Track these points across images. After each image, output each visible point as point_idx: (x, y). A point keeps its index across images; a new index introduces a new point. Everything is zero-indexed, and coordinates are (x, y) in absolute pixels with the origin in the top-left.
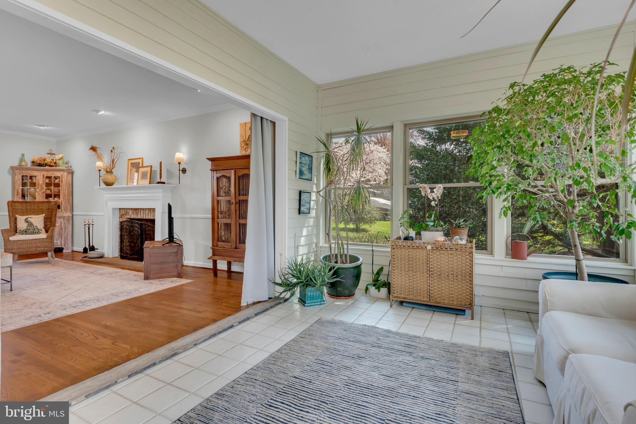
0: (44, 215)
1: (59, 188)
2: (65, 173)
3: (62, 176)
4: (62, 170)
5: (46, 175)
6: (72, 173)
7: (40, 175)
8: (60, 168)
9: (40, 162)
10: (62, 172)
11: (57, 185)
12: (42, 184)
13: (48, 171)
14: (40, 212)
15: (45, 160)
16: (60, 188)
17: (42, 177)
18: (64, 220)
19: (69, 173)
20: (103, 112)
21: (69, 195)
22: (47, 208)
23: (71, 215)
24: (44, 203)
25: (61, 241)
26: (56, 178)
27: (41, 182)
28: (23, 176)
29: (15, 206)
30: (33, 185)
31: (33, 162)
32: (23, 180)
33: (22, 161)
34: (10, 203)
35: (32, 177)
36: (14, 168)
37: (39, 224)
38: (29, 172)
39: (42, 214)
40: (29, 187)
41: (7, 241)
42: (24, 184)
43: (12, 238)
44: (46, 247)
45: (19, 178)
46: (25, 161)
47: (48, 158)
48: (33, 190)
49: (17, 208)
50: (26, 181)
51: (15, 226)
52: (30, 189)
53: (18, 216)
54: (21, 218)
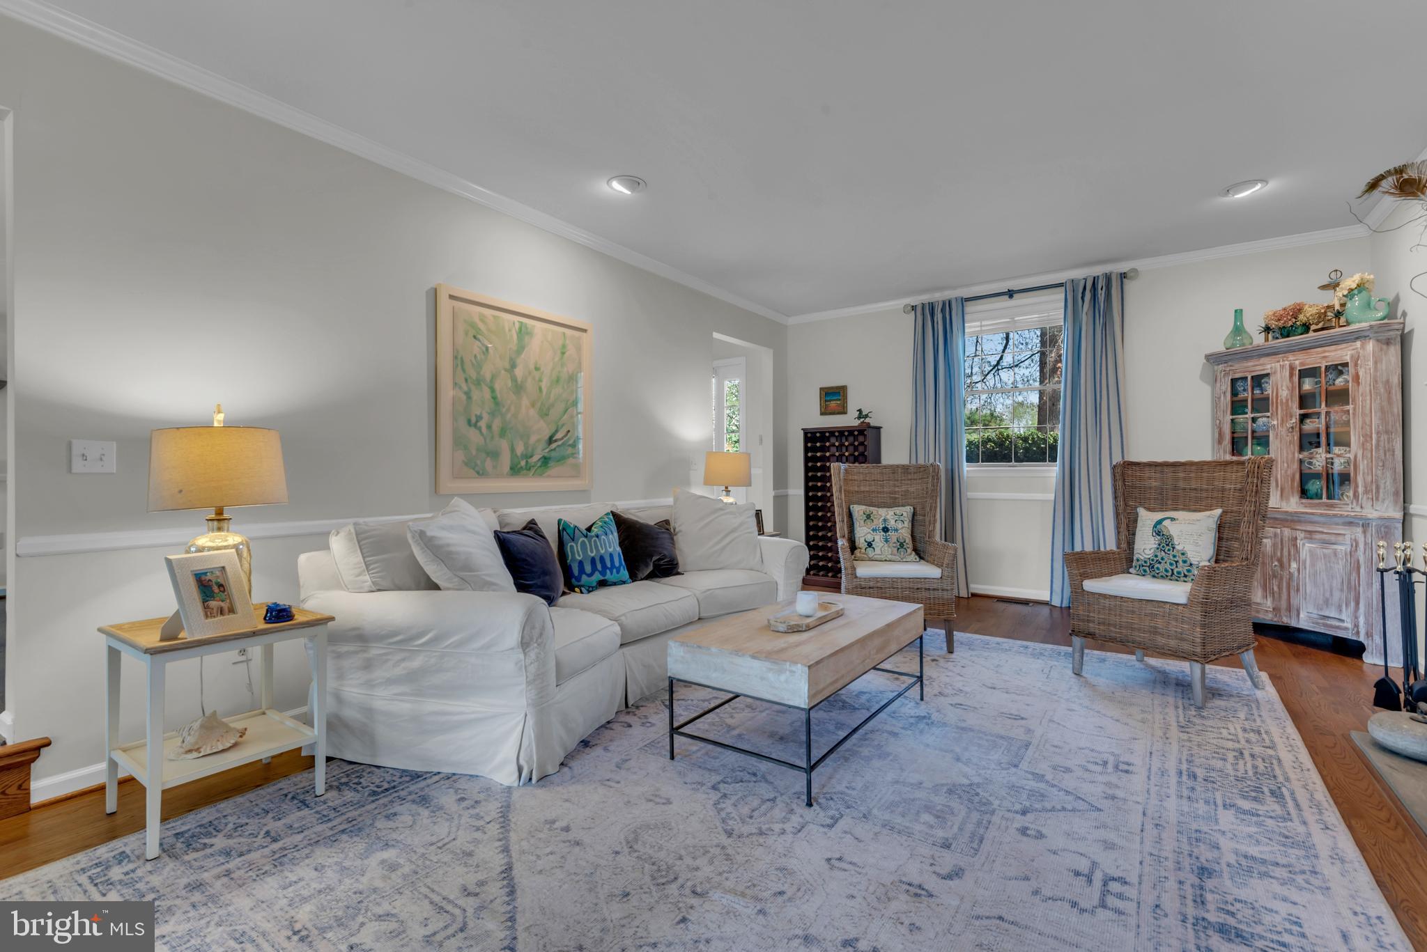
0: (1218, 511)
1: (1347, 407)
2: (1371, 346)
3: (1356, 359)
4: (1358, 336)
5: (1301, 364)
6: (1404, 339)
7: (1282, 367)
9: (1281, 324)
10: (1358, 343)
11: (1340, 397)
12: (1287, 400)
13: (1305, 348)
14: (1214, 502)
15: (1298, 310)
16: (1351, 407)
17: (1288, 374)
18: (1364, 531)
19: (1388, 342)
21: (1388, 432)
22: (1239, 486)
23: (1399, 516)
24: (1229, 468)
25: (1356, 622)
26: (1338, 369)
27: (1284, 393)
28: (1234, 381)
29: (1141, 478)
30: (1262, 404)
31: (1267, 329)
32: (1234, 393)
33: (1238, 330)
34: (1119, 470)
35: (1258, 380)
36: (1214, 359)
37: (1197, 544)
38: (1250, 364)
39: (1217, 507)
40: (1250, 415)
41: (1078, 591)
42: (1237, 406)
43: (1090, 585)
44: (1182, 639)
45: (1224, 388)
46: (1246, 332)
47: (1315, 301)
48: (1261, 421)
49: (1147, 483)
50: (1241, 396)
51: (1131, 544)
52: (1254, 420)
53: (1142, 512)
54: (1147, 519)
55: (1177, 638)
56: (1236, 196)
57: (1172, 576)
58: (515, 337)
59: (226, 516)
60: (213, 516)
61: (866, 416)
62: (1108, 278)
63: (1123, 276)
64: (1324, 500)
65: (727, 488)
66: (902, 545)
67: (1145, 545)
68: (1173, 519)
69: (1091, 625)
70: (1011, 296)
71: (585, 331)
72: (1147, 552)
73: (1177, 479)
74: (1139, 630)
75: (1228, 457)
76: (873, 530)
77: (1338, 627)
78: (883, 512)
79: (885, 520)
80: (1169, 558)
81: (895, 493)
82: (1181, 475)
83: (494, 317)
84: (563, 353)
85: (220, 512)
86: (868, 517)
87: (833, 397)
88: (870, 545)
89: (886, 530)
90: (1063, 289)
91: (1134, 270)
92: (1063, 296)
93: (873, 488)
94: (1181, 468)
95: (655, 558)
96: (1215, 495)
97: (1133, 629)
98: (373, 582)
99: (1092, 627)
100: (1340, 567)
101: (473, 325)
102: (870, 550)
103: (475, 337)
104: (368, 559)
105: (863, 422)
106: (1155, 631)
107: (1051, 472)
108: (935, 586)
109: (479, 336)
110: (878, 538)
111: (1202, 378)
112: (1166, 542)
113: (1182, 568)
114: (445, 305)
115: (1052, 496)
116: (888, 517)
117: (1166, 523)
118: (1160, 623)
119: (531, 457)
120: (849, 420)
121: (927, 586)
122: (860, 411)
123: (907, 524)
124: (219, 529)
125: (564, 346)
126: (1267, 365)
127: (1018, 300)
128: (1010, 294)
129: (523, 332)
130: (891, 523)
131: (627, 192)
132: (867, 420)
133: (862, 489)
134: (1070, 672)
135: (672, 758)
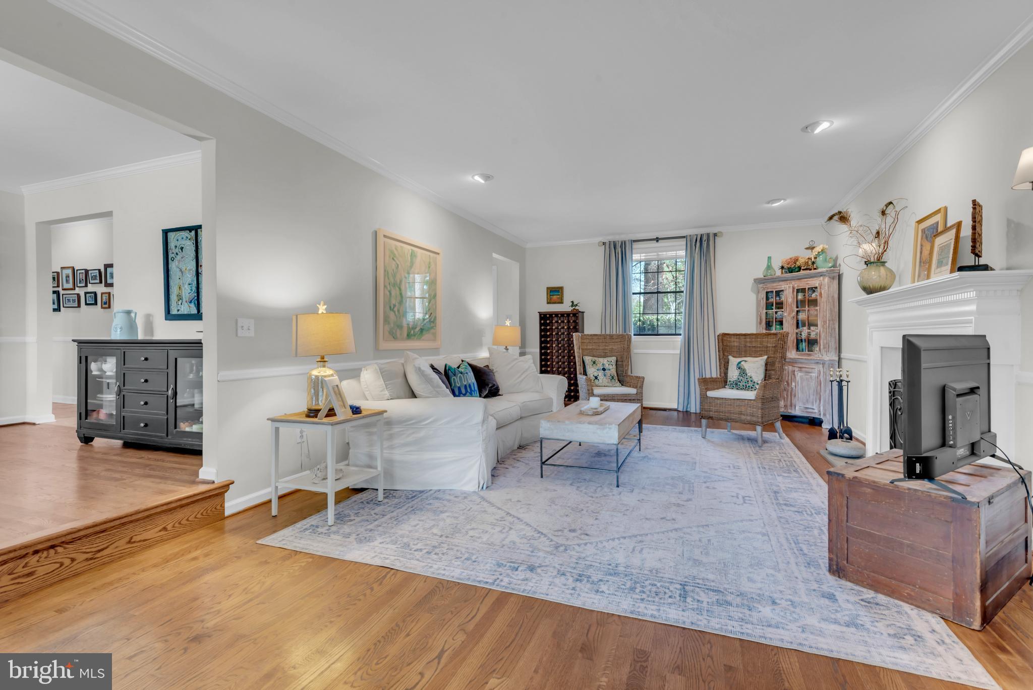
0: (766, 357)
1: (816, 308)
2: (827, 279)
3: (821, 285)
4: (821, 275)
5: (798, 286)
6: (840, 277)
7: (789, 287)
8: (819, 270)
9: (789, 266)
10: (822, 278)
11: (814, 303)
12: (791, 303)
13: (799, 279)
14: (763, 353)
15: (796, 260)
16: (818, 308)
17: (792, 291)
18: (823, 367)
19: (833, 278)
20: (823, 126)
21: (833, 320)
22: (774, 345)
23: (837, 359)
24: (769, 337)
25: (820, 407)
26: (813, 289)
27: (790, 300)
28: (767, 293)
29: (730, 342)
30: (780, 305)
31: (782, 268)
32: (767, 298)
33: (769, 267)
34: (720, 337)
35: (778, 293)
36: (758, 281)
37: (756, 373)
38: (775, 285)
39: (765, 355)
40: (774, 310)
41: (704, 397)
42: (769, 306)
43: (711, 394)
44: (753, 416)
45: (762, 296)
46: (772, 268)
47: (804, 256)
48: (779, 313)
49: (733, 344)
50: (771, 300)
51: (726, 374)
52: (776, 313)
53: (731, 358)
54: (733, 361)
55: (750, 415)
56: (773, 205)
57: (746, 388)
58: (409, 258)
59: (325, 359)
60: (319, 360)
61: (576, 305)
62: (708, 235)
63: (715, 235)
64: (807, 352)
65: (506, 347)
66: (613, 378)
67: (733, 374)
68: (746, 361)
69: (711, 413)
70: (657, 241)
71: (438, 254)
72: (734, 377)
73: (746, 342)
74: (734, 413)
75: (764, 331)
76: (598, 370)
77: (812, 413)
78: (601, 360)
79: (603, 364)
80: (744, 380)
81: (606, 349)
82: (748, 340)
83: (401, 247)
84: (429, 267)
85: (323, 358)
86: (594, 363)
87: (555, 293)
88: (596, 378)
89: (604, 369)
90: (685, 239)
91: (721, 232)
92: (685, 243)
93: (594, 347)
94: (748, 337)
95: (490, 386)
96: (763, 349)
97: (731, 413)
98: (390, 395)
99: (711, 414)
100: (813, 384)
101: (392, 252)
102: (596, 381)
103: (393, 259)
104: (386, 383)
105: (574, 309)
106: (741, 413)
107: (679, 339)
108: (634, 398)
109: (395, 258)
110: (601, 373)
111: (752, 290)
112: (743, 372)
113: (750, 384)
114: (381, 240)
115: (678, 352)
116: (605, 363)
117: (742, 363)
118: (743, 409)
119: (416, 328)
120: (565, 307)
121: (630, 398)
122: (572, 302)
123: (614, 366)
124: (324, 366)
125: (430, 263)
126: (782, 286)
127: (661, 243)
128: (657, 240)
129: (413, 255)
130: (607, 366)
131: (482, 181)
132: (577, 308)
133: (588, 347)
134: (701, 437)
135: (542, 477)
